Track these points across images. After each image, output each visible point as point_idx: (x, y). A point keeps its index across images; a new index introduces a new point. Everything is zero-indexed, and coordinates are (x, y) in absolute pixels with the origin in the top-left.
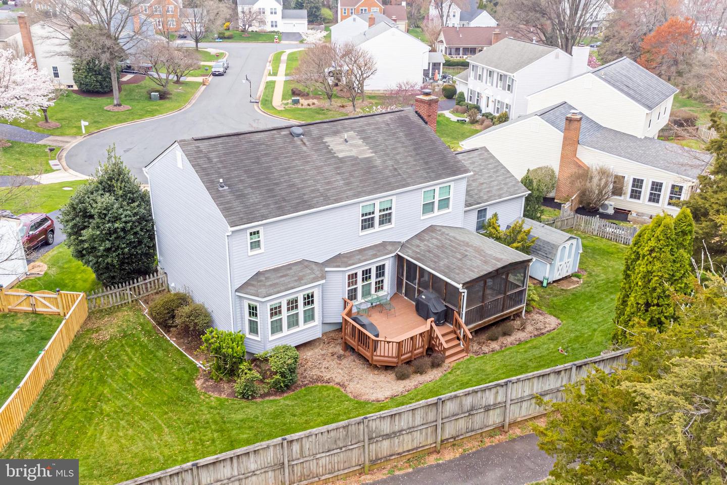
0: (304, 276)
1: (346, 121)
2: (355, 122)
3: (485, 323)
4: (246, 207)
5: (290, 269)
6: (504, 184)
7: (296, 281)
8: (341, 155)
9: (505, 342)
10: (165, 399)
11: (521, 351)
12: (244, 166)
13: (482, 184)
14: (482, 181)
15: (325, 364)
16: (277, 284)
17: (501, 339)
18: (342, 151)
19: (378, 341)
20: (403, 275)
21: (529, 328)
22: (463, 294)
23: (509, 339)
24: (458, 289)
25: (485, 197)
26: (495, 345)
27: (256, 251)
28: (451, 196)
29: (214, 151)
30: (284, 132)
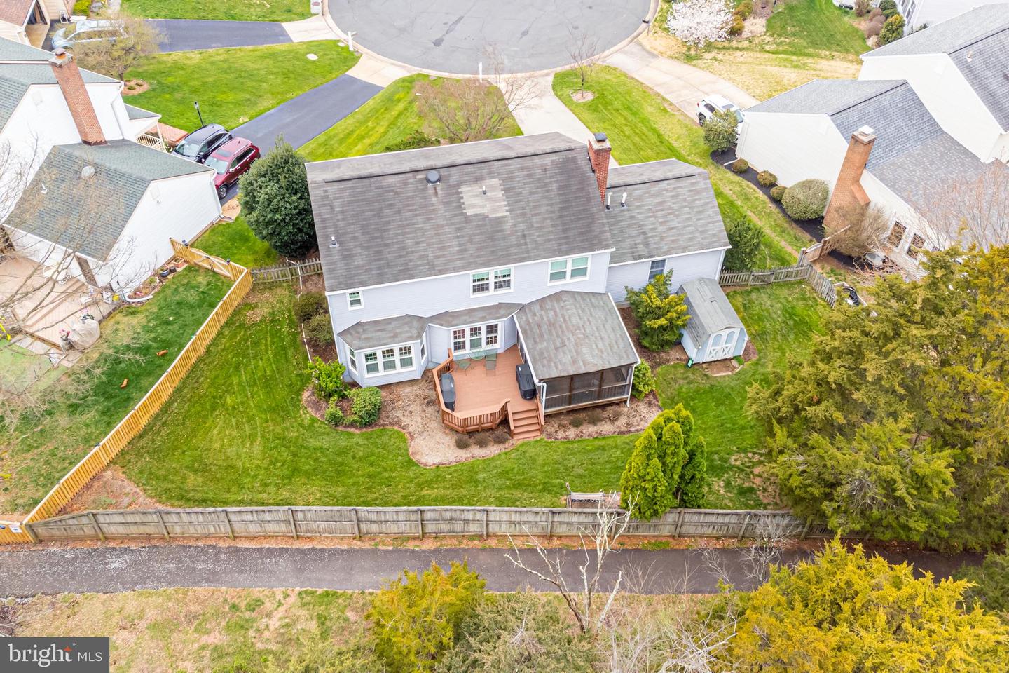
0: (401, 333)
3: (573, 407)
4: (349, 270)
5: (390, 323)
7: (390, 337)
8: (469, 212)
9: (585, 431)
11: (589, 447)
12: (364, 220)
16: (371, 338)
17: (584, 427)
18: (474, 206)
19: (446, 412)
21: (622, 421)
22: (542, 387)
23: (592, 429)
27: (356, 307)
28: (589, 266)
29: (340, 198)
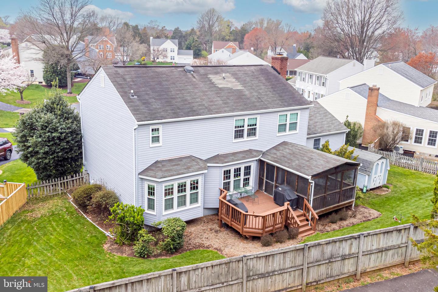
0: (192, 166)
1: (224, 67)
2: (230, 69)
3: (326, 210)
5: (181, 161)
6: (332, 124)
7: (185, 169)
8: (220, 86)
9: (342, 224)
10: (78, 256)
11: (355, 229)
12: (150, 86)
13: (317, 122)
14: (316, 120)
15: (205, 235)
16: (171, 170)
17: (339, 223)
18: (221, 84)
19: (248, 215)
20: (263, 176)
21: (359, 216)
22: (311, 184)
23: (345, 223)
24: (308, 180)
25: (319, 131)
26: (334, 226)
27: (156, 144)
28: (298, 121)
29: (128, 75)
30: (179, 69)
